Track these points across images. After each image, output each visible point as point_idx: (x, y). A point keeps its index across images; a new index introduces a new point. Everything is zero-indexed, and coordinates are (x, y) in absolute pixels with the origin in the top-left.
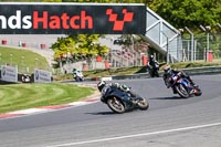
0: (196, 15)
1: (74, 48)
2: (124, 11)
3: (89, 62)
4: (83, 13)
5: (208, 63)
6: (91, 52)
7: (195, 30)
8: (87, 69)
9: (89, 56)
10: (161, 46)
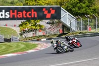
0: (83, 10)
1: (29, 26)
2: (51, 9)
3: (36, 32)
4: (33, 10)
5: (89, 31)
6: (37, 28)
7: (83, 17)
8: (35, 35)
9: (35, 30)
10: (68, 24)
